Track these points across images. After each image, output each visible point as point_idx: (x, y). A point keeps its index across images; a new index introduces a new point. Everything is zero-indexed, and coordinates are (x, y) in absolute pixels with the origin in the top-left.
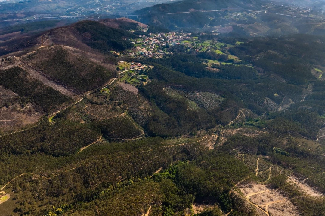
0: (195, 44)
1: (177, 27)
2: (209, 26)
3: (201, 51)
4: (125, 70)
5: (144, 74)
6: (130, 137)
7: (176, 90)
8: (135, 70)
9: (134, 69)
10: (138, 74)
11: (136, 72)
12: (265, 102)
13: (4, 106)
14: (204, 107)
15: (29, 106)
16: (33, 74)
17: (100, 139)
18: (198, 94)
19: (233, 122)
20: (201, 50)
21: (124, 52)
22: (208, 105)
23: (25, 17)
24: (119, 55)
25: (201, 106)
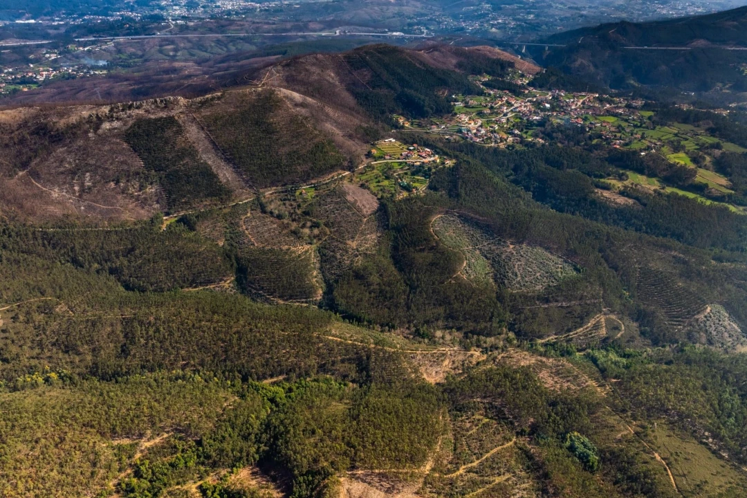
0: (628, 130)
1: (632, 82)
2: (730, 88)
3: (629, 147)
4: (385, 159)
5: (423, 176)
6: (286, 296)
7: (466, 225)
8: (406, 163)
9: (407, 160)
10: (409, 173)
11: (407, 168)
12: (702, 316)
13: (113, 181)
14: (504, 282)
15: (151, 190)
16: (193, 133)
17: (228, 283)
18: (512, 246)
19: (556, 339)
20: (627, 144)
21: (423, 121)
22: (519, 279)
23: (321, 30)
24: (407, 125)
25: (499, 276)
